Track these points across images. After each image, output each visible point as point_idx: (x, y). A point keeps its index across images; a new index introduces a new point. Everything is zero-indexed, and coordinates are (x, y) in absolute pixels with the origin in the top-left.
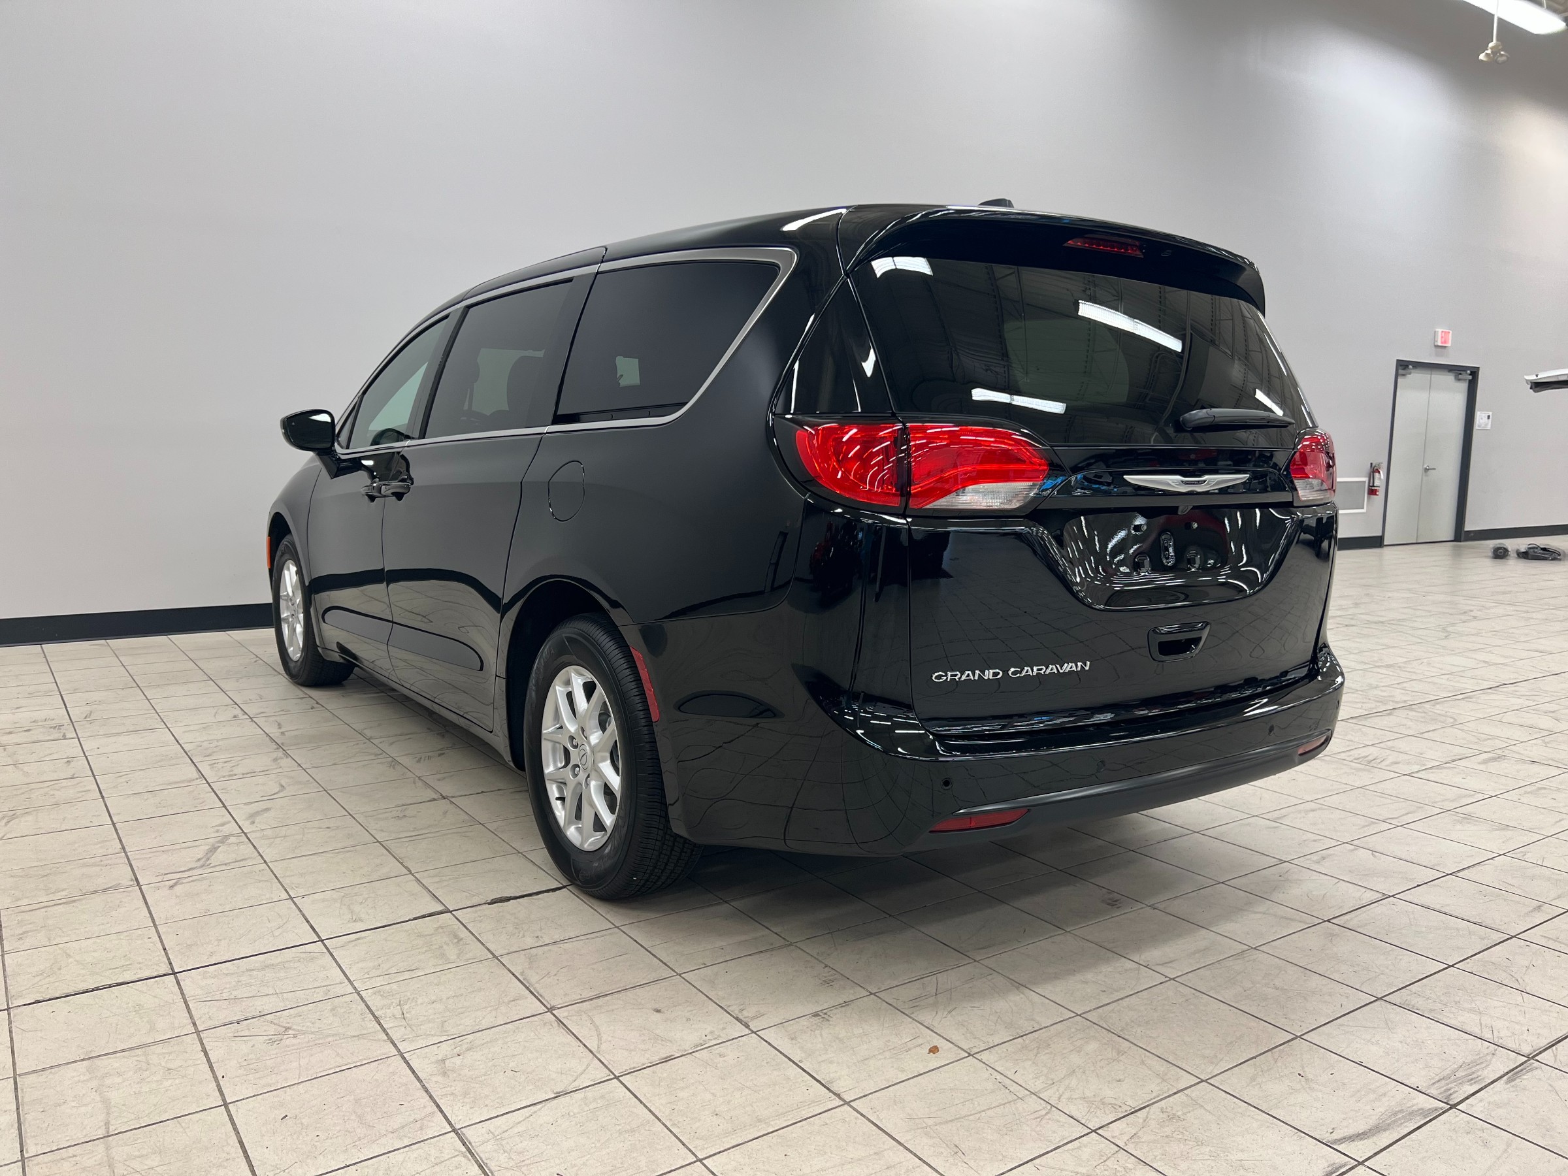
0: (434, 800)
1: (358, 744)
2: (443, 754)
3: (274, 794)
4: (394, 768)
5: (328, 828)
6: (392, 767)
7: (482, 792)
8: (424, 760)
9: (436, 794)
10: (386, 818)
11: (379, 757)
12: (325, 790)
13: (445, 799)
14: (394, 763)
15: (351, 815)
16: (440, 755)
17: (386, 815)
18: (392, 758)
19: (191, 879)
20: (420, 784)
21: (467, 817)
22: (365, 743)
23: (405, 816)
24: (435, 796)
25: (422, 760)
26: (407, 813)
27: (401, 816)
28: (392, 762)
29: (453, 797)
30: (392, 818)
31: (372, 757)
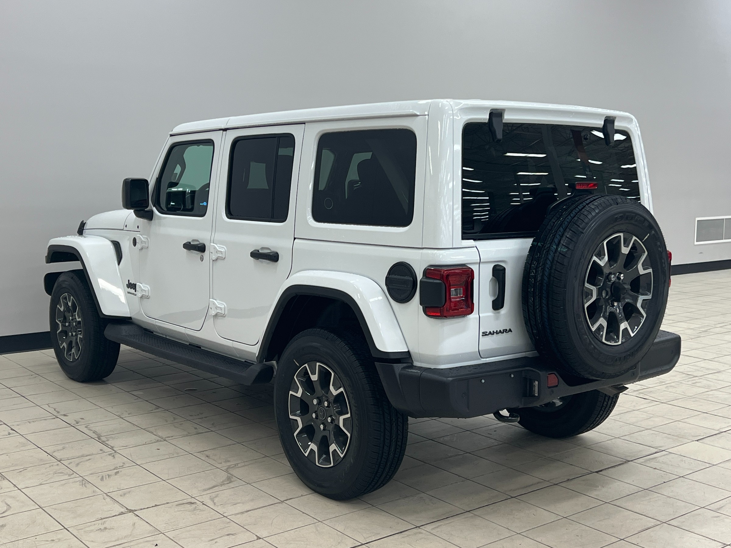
0: (122, 513)
1: (53, 466)
2: (118, 472)
3: (4, 512)
4: (86, 486)
5: (53, 540)
6: (83, 486)
7: (156, 506)
8: (106, 478)
9: (123, 508)
10: (92, 531)
11: (72, 476)
12: (41, 508)
13: (130, 512)
14: (84, 482)
15: (66, 529)
16: (117, 473)
17: (92, 528)
18: (81, 477)
20: (108, 499)
21: (151, 528)
22: (58, 465)
23: (105, 528)
24: (123, 510)
25: (104, 479)
26: (106, 525)
27: (102, 527)
28: (83, 480)
29: (136, 511)
30: (97, 530)
31: (67, 477)
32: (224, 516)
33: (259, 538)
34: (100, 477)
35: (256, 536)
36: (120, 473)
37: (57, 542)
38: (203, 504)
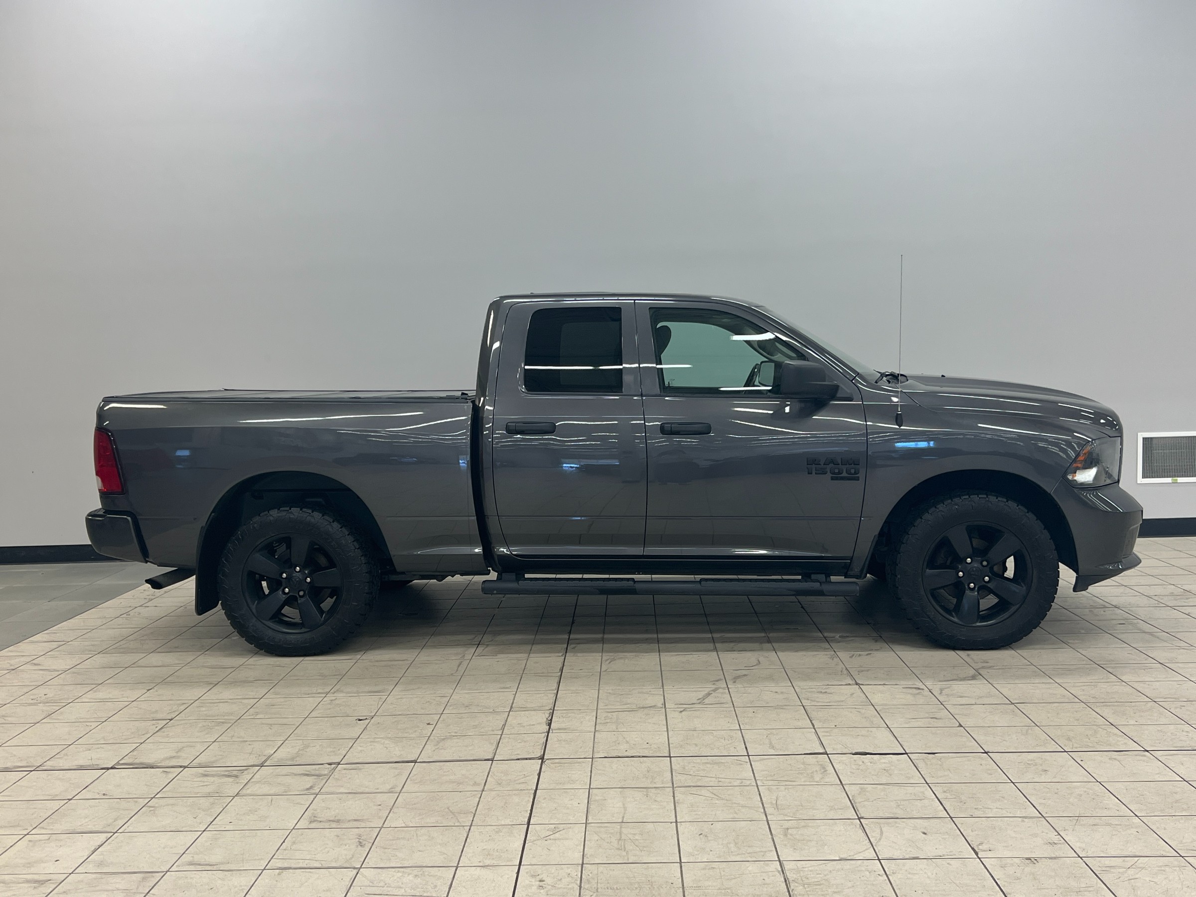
3: (752, 666)
4: (833, 660)
5: (776, 692)
7: (884, 684)
8: (855, 657)
9: (853, 681)
10: (814, 692)
11: (827, 650)
12: (784, 668)
13: (857, 685)
14: (835, 656)
15: (793, 686)
16: (868, 655)
18: (835, 652)
19: (692, 709)
20: (845, 673)
21: (865, 700)
23: (826, 692)
24: (851, 682)
26: (828, 690)
27: (824, 691)
29: (863, 685)
30: (818, 692)
31: (822, 650)
32: (942, 704)
33: (960, 726)
34: (851, 655)
35: (960, 724)
36: (872, 655)
37: (779, 694)
38: (930, 691)
